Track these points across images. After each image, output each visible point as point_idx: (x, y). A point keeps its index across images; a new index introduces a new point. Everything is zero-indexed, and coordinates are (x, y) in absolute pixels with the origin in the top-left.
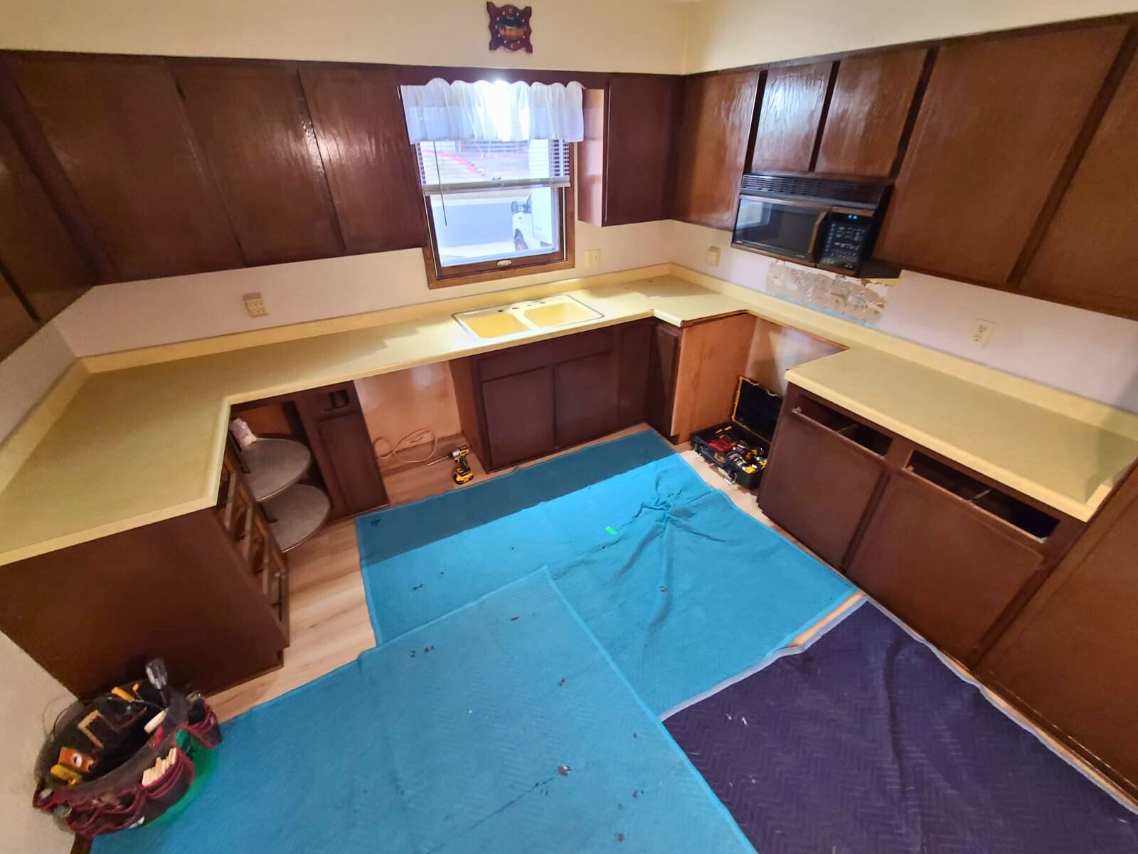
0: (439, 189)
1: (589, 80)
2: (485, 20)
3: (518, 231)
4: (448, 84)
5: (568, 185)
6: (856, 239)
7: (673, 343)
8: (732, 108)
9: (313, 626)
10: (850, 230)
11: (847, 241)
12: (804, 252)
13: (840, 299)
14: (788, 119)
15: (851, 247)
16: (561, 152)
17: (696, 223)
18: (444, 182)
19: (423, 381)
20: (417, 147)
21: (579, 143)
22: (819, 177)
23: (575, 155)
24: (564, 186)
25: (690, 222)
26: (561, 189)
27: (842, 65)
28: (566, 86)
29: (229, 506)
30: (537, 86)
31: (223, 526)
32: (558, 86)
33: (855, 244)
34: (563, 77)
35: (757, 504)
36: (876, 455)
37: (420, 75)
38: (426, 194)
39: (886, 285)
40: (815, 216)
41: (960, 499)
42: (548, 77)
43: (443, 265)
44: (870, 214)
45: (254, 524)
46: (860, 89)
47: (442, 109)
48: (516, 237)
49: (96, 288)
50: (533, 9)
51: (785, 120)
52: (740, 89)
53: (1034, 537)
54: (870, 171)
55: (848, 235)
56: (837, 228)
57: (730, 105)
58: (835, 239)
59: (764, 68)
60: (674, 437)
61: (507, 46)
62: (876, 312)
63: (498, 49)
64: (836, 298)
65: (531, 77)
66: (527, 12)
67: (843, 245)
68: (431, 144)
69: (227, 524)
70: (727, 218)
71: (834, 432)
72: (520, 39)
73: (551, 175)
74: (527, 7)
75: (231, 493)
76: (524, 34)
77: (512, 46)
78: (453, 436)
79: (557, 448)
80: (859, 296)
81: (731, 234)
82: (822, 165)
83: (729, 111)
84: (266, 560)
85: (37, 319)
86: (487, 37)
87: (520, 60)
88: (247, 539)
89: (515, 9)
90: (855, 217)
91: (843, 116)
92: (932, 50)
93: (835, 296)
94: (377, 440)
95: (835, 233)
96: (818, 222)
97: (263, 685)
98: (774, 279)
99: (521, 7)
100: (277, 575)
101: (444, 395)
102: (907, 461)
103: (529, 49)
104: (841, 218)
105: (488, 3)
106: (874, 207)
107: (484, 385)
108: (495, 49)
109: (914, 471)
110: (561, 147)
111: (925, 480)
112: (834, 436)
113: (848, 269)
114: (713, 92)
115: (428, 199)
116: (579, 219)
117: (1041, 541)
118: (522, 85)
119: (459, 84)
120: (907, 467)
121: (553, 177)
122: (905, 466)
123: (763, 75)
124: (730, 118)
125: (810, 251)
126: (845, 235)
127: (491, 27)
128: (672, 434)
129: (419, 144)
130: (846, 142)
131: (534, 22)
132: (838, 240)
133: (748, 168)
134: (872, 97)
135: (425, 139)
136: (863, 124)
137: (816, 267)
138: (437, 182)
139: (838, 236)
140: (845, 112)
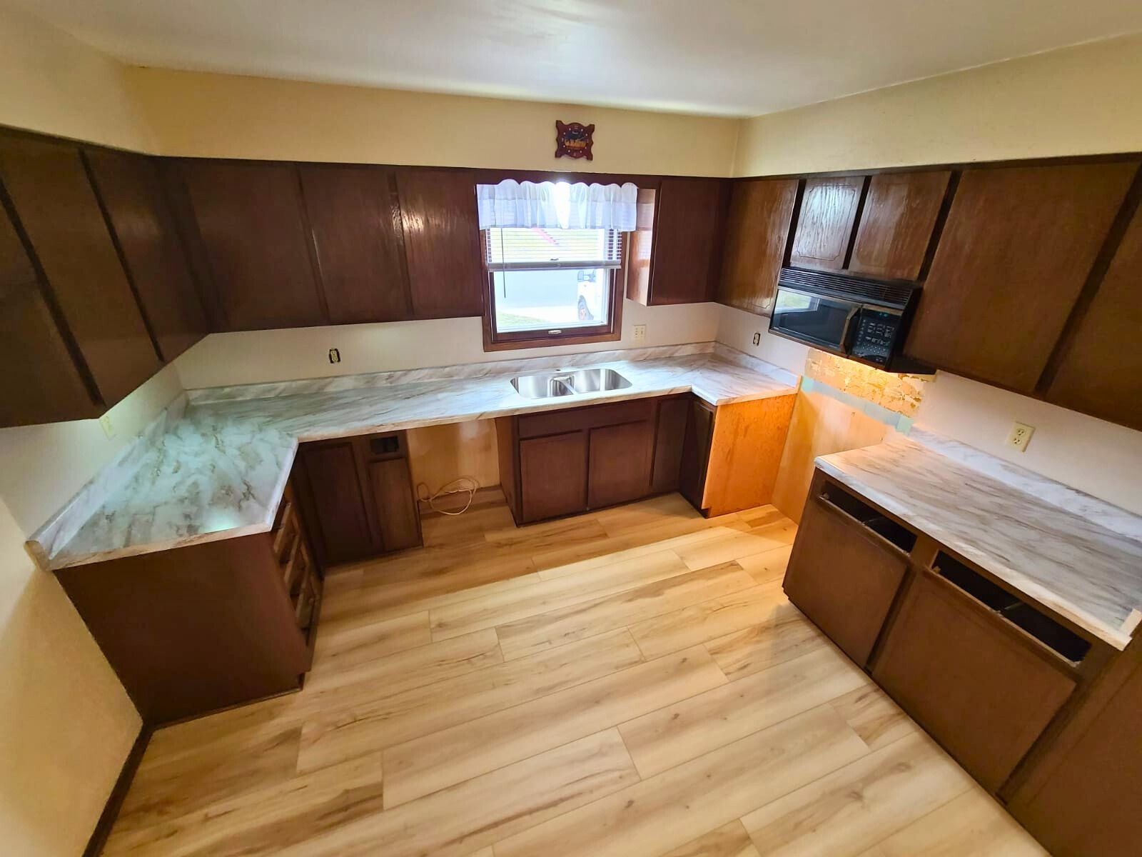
0: (503, 267)
1: (643, 182)
2: (552, 134)
3: (582, 297)
4: (517, 184)
5: (620, 267)
6: (886, 335)
7: (708, 417)
8: (774, 209)
9: (334, 655)
10: (880, 327)
11: (877, 336)
12: (836, 343)
13: (877, 390)
14: (824, 222)
15: (882, 343)
16: (615, 239)
17: (739, 307)
18: (507, 261)
19: (469, 434)
20: (487, 232)
21: (631, 232)
22: (852, 275)
23: (627, 241)
24: (615, 268)
25: (732, 306)
26: (612, 271)
27: (873, 180)
28: (621, 186)
29: (281, 532)
30: (595, 186)
31: (272, 548)
32: (614, 186)
33: (885, 340)
34: (620, 179)
35: (783, 589)
36: (902, 551)
37: (494, 176)
38: (491, 271)
39: (922, 380)
40: (846, 311)
41: (988, 608)
42: (605, 179)
43: (499, 331)
44: (900, 314)
45: (299, 551)
46: (890, 202)
47: (511, 202)
48: (579, 302)
49: (211, 336)
50: (596, 127)
51: (822, 223)
52: (781, 194)
53: (1066, 660)
54: (899, 274)
55: (879, 331)
56: (867, 323)
57: (773, 205)
58: (866, 334)
59: (804, 177)
60: (703, 510)
61: (571, 155)
62: (913, 406)
63: (563, 157)
64: (873, 388)
65: (589, 179)
66: (591, 129)
67: (874, 340)
68: (500, 229)
69: (276, 548)
70: (766, 304)
71: (860, 522)
72: (583, 149)
73: (605, 258)
74: (591, 125)
75: (284, 520)
76: (586, 146)
77: (575, 155)
78: (490, 487)
79: (588, 509)
80: (895, 388)
81: (769, 320)
82: (856, 266)
83: (771, 212)
84: (304, 585)
85: (163, 359)
86: (554, 147)
87: (581, 166)
88: (291, 563)
89: (580, 126)
90: (885, 315)
91: (874, 224)
92: (955, 172)
93: (871, 386)
94: (420, 484)
95: (866, 328)
96: (849, 318)
97: (282, 705)
98: (813, 364)
99: (586, 124)
100: (312, 600)
101: (487, 448)
102: (933, 561)
103: (590, 157)
104: (872, 315)
105: (557, 121)
106: (903, 307)
107: (523, 443)
108: (560, 156)
109: (941, 573)
110: (615, 235)
111: (951, 583)
112: (858, 527)
113: (879, 363)
114: (756, 195)
115: (492, 274)
116: (627, 297)
117: (1074, 664)
118: (582, 185)
119: (527, 184)
120: (933, 567)
121: (607, 260)
122: (931, 566)
123: (802, 183)
124: (772, 218)
125: (842, 343)
126: (876, 330)
127: (558, 140)
128: (703, 508)
129: (489, 230)
130: (877, 246)
131: (595, 137)
132: (869, 335)
133: (786, 263)
134: (901, 209)
135: (495, 226)
136: (893, 231)
137: (848, 358)
138: (501, 261)
139: (869, 331)
140: (875, 221)
